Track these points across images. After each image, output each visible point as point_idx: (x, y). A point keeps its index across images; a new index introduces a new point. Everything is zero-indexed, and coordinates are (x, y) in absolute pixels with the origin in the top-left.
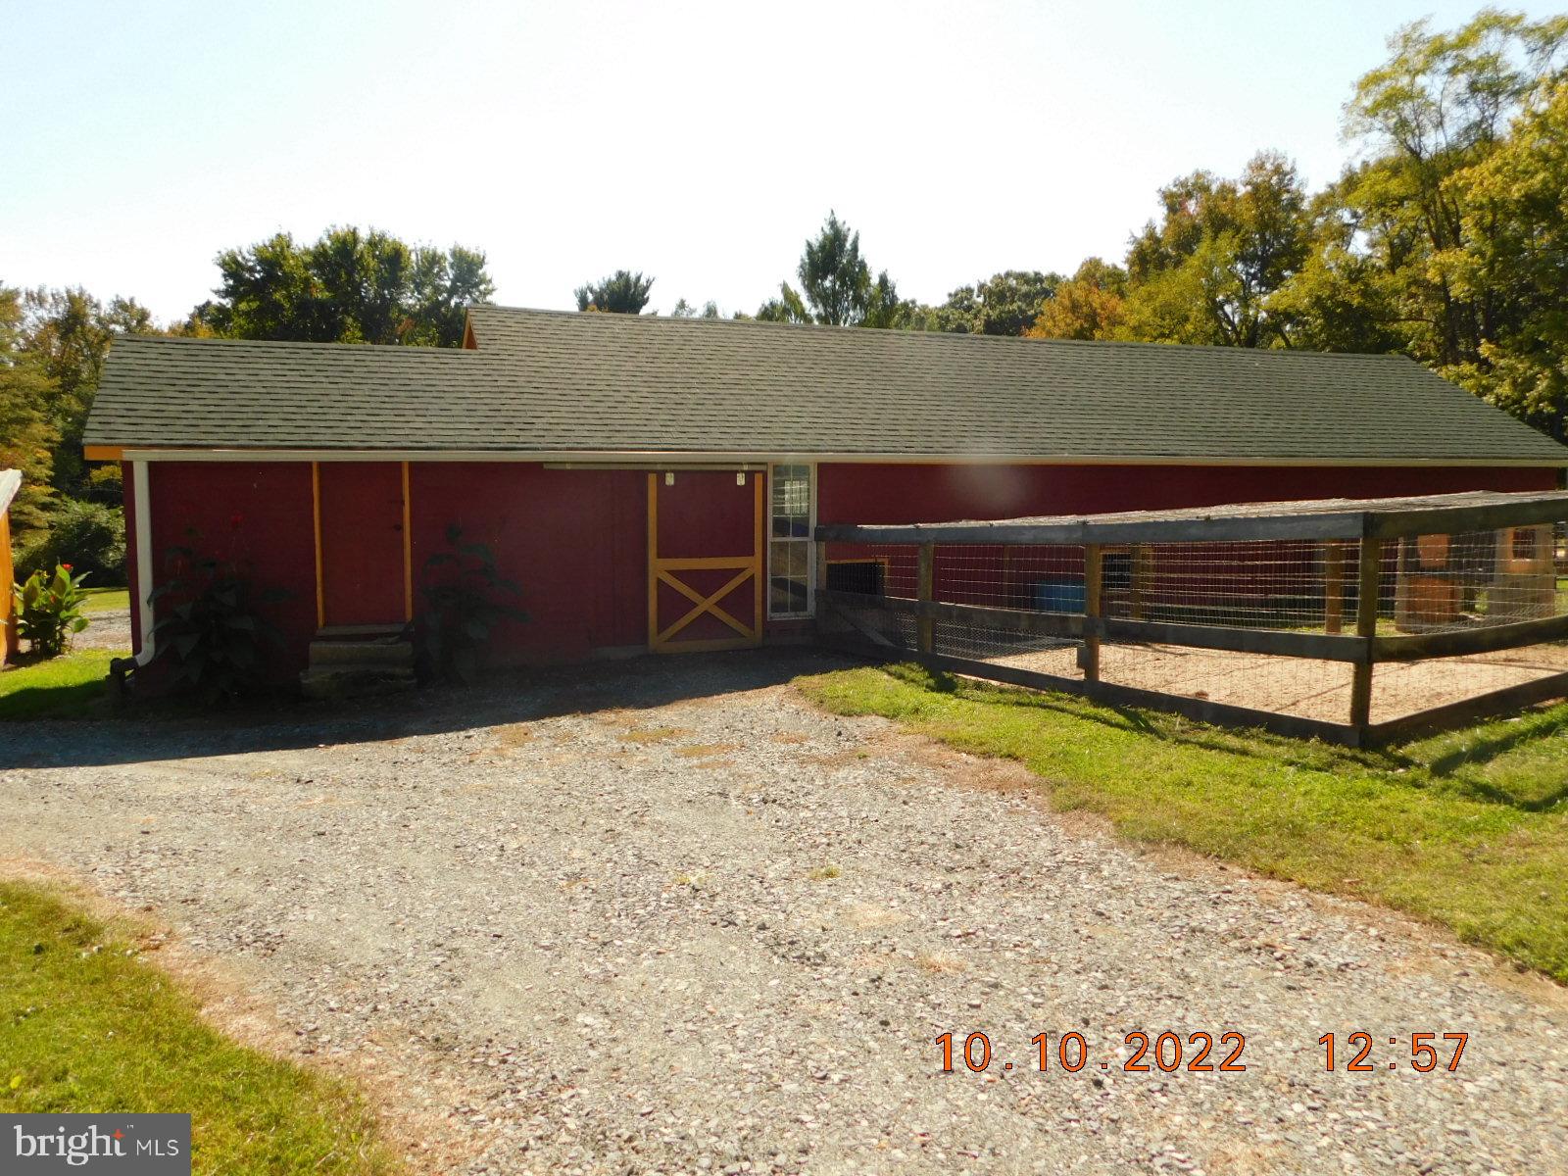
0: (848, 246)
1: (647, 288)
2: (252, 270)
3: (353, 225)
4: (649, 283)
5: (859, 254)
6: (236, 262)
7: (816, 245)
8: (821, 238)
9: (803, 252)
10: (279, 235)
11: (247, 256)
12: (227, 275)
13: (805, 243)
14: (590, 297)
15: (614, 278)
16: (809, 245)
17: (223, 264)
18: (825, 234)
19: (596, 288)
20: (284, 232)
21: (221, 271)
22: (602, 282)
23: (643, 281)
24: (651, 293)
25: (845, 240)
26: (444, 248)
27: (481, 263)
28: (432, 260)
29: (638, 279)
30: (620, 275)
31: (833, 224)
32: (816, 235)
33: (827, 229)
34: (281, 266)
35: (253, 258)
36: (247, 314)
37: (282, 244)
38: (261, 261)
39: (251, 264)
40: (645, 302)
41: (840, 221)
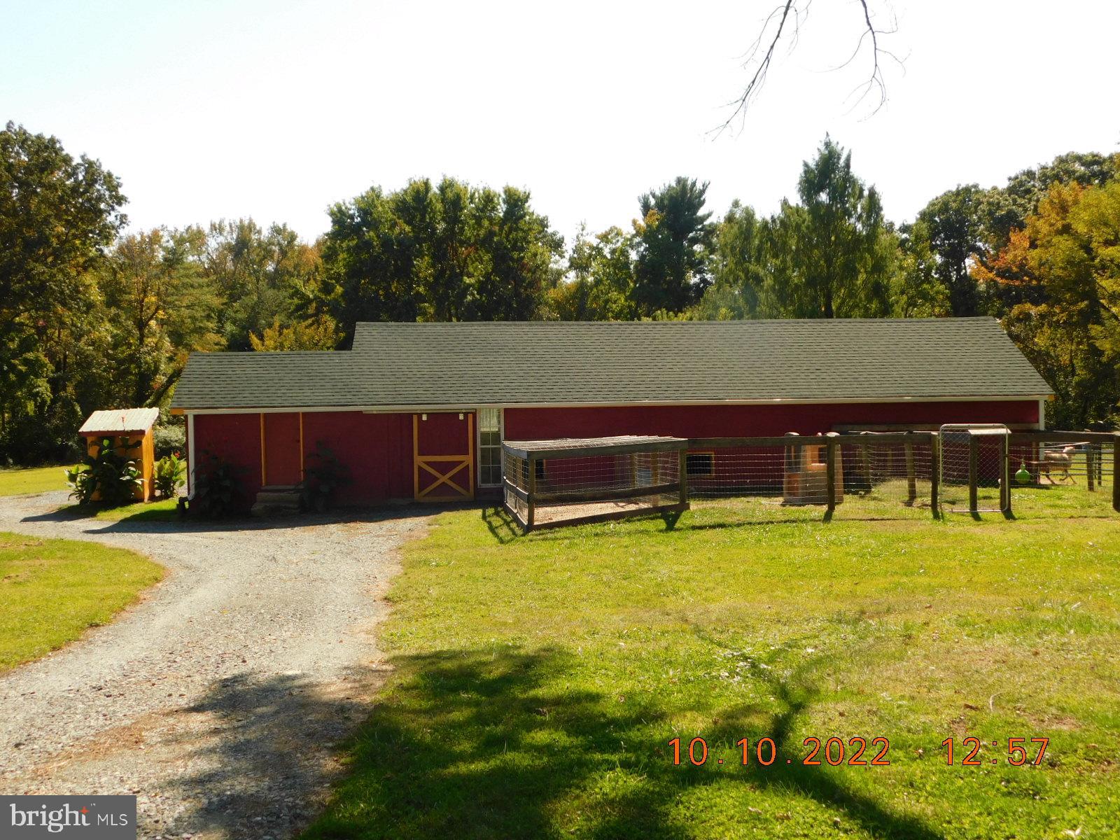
0: (842, 162)
1: (702, 192)
2: (352, 217)
3: (426, 177)
4: (705, 187)
5: (851, 170)
6: (340, 210)
7: (812, 164)
8: (817, 158)
9: (801, 170)
10: (372, 189)
11: (349, 206)
12: (334, 222)
13: (802, 163)
14: (652, 202)
15: (674, 184)
16: (806, 165)
17: (332, 214)
18: (821, 154)
19: (658, 193)
20: (376, 186)
21: (330, 219)
22: (662, 188)
23: (699, 186)
24: (706, 196)
25: (839, 158)
26: (498, 188)
27: (527, 197)
28: (488, 199)
29: (694, 184)
30: (679, 181)
31: (828, 145)
32: (813, 157)
33: (823, 148)
34: (371, 214)
35: (353, 207)
36: (348, 249)
37: (375, 194)
38: (359, 210)
39: (351, 212)
40: (702, 203)
41: (834, 140)
